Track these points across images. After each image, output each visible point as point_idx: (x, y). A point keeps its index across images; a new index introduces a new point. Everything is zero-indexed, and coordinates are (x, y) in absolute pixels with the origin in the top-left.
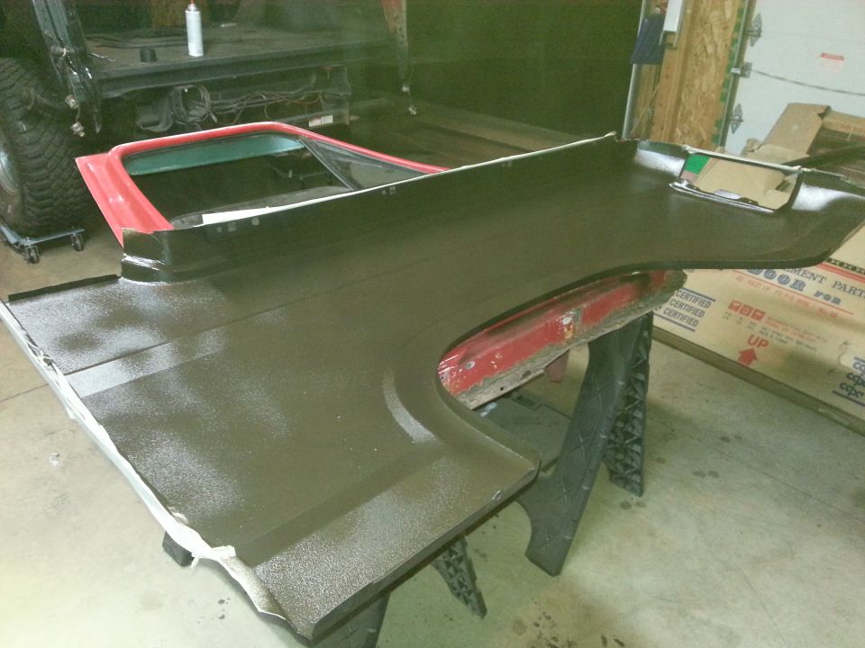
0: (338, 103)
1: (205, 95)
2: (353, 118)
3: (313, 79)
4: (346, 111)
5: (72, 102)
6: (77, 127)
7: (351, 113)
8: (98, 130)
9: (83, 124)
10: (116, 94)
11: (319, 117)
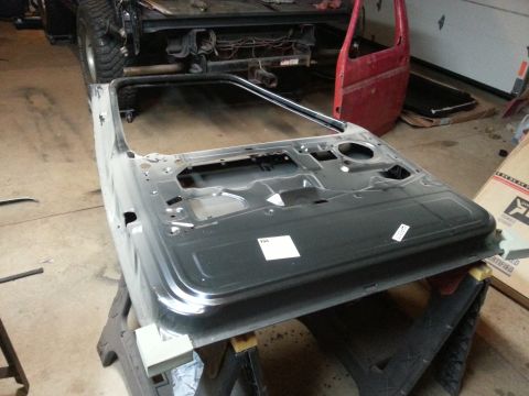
0: (304, 50)
1: (213, 37)
2: (313, 62)
3: (291, 32)
4: (308, 57)
5: (123, 33)
6: (123, 50)
7: (312, 59)
8: (137, 53)
9: (128, 48)
10: (153, 30)
11: (288, 59)
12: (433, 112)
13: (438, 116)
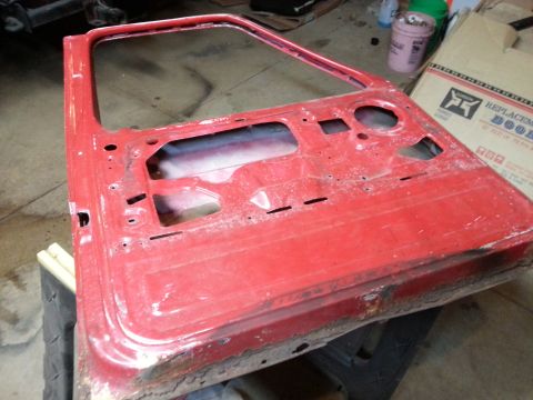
12: (297, 9)
13: (303, 12)
